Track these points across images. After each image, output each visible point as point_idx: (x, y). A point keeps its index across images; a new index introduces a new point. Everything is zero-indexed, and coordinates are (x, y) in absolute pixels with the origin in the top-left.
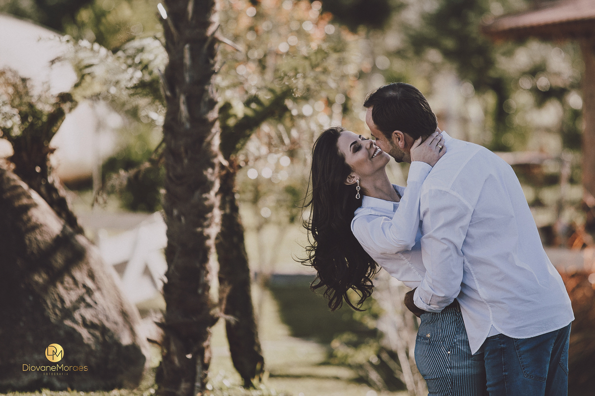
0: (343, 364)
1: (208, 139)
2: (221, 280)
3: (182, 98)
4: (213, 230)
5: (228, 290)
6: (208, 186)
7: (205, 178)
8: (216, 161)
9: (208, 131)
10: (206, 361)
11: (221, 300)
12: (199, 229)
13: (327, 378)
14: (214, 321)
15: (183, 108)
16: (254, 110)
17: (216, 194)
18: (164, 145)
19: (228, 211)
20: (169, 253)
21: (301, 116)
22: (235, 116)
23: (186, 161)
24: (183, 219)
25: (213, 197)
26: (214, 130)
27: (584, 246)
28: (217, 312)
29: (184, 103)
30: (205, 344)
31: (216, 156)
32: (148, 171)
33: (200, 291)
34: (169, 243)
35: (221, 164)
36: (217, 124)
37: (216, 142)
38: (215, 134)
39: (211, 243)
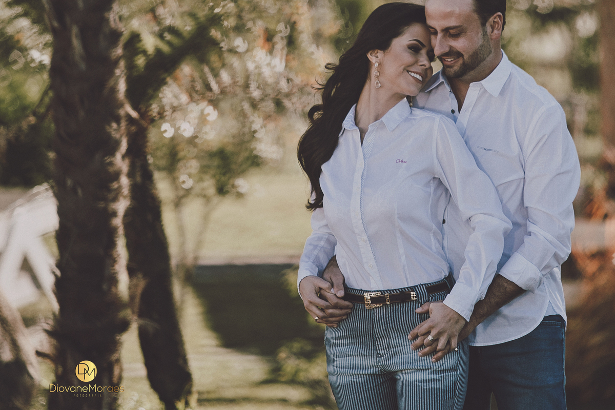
0: (293, 381)
1: (111, 83)
2: (131, 271)
3: (75, 30)
4: (122, 206)
5: (142, 284)
6: (113, 147)
7: (109, 136)
8: (122, 112)
9: (112, 73)
10: (115, 379)
11: (132, 297)
12: (102, 205)
13: (271, 401)
14: (124, 326)
15: (76, 43)
16: (169, 43)
17: (124, 157)
18: (51, 94)
19: (139, 179)
20: (63, 237)
21: (232, 51)
22: (144, 52)
23: (82, 114)
24: (80, 192)
25: (120, 162)
26: (118, 72)
27: (606, 217)
28: (128, 313)
29: (77, 37)
30: (114, 357)
31: (121, 105)
32: (33, 128)
33: (105, 287)
34: (61, 223)
35: (128, 116)
36: (122, 64)
37: (122, 86)
38: (119, 76)
39: (118, 222)
